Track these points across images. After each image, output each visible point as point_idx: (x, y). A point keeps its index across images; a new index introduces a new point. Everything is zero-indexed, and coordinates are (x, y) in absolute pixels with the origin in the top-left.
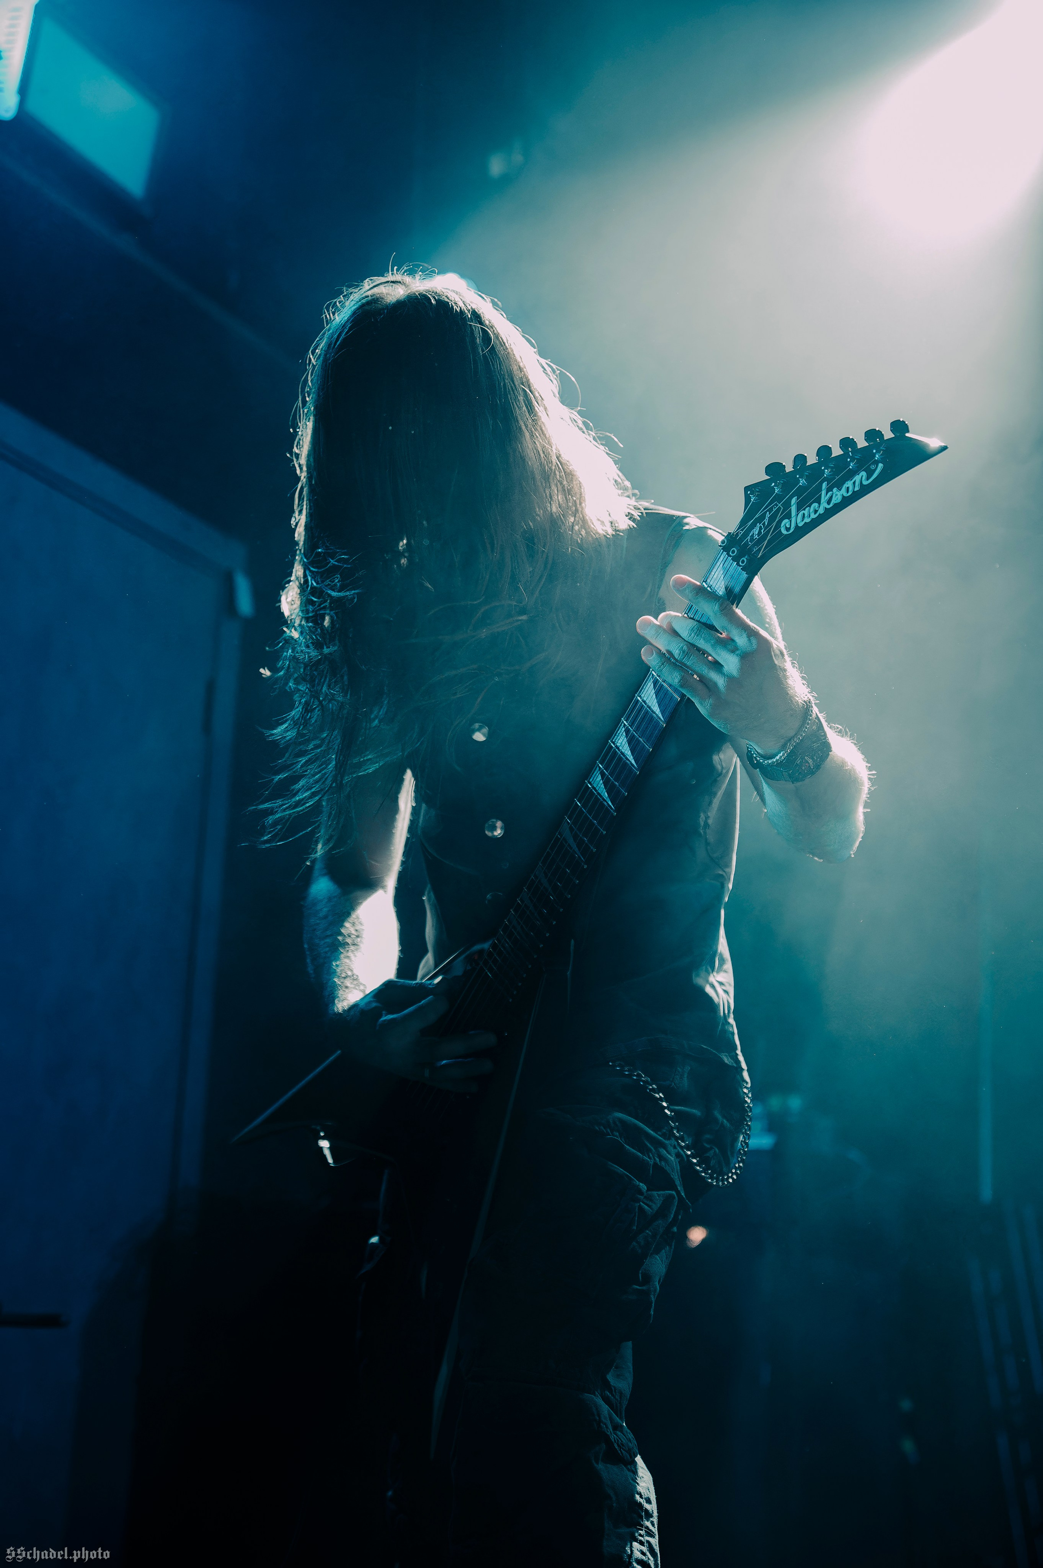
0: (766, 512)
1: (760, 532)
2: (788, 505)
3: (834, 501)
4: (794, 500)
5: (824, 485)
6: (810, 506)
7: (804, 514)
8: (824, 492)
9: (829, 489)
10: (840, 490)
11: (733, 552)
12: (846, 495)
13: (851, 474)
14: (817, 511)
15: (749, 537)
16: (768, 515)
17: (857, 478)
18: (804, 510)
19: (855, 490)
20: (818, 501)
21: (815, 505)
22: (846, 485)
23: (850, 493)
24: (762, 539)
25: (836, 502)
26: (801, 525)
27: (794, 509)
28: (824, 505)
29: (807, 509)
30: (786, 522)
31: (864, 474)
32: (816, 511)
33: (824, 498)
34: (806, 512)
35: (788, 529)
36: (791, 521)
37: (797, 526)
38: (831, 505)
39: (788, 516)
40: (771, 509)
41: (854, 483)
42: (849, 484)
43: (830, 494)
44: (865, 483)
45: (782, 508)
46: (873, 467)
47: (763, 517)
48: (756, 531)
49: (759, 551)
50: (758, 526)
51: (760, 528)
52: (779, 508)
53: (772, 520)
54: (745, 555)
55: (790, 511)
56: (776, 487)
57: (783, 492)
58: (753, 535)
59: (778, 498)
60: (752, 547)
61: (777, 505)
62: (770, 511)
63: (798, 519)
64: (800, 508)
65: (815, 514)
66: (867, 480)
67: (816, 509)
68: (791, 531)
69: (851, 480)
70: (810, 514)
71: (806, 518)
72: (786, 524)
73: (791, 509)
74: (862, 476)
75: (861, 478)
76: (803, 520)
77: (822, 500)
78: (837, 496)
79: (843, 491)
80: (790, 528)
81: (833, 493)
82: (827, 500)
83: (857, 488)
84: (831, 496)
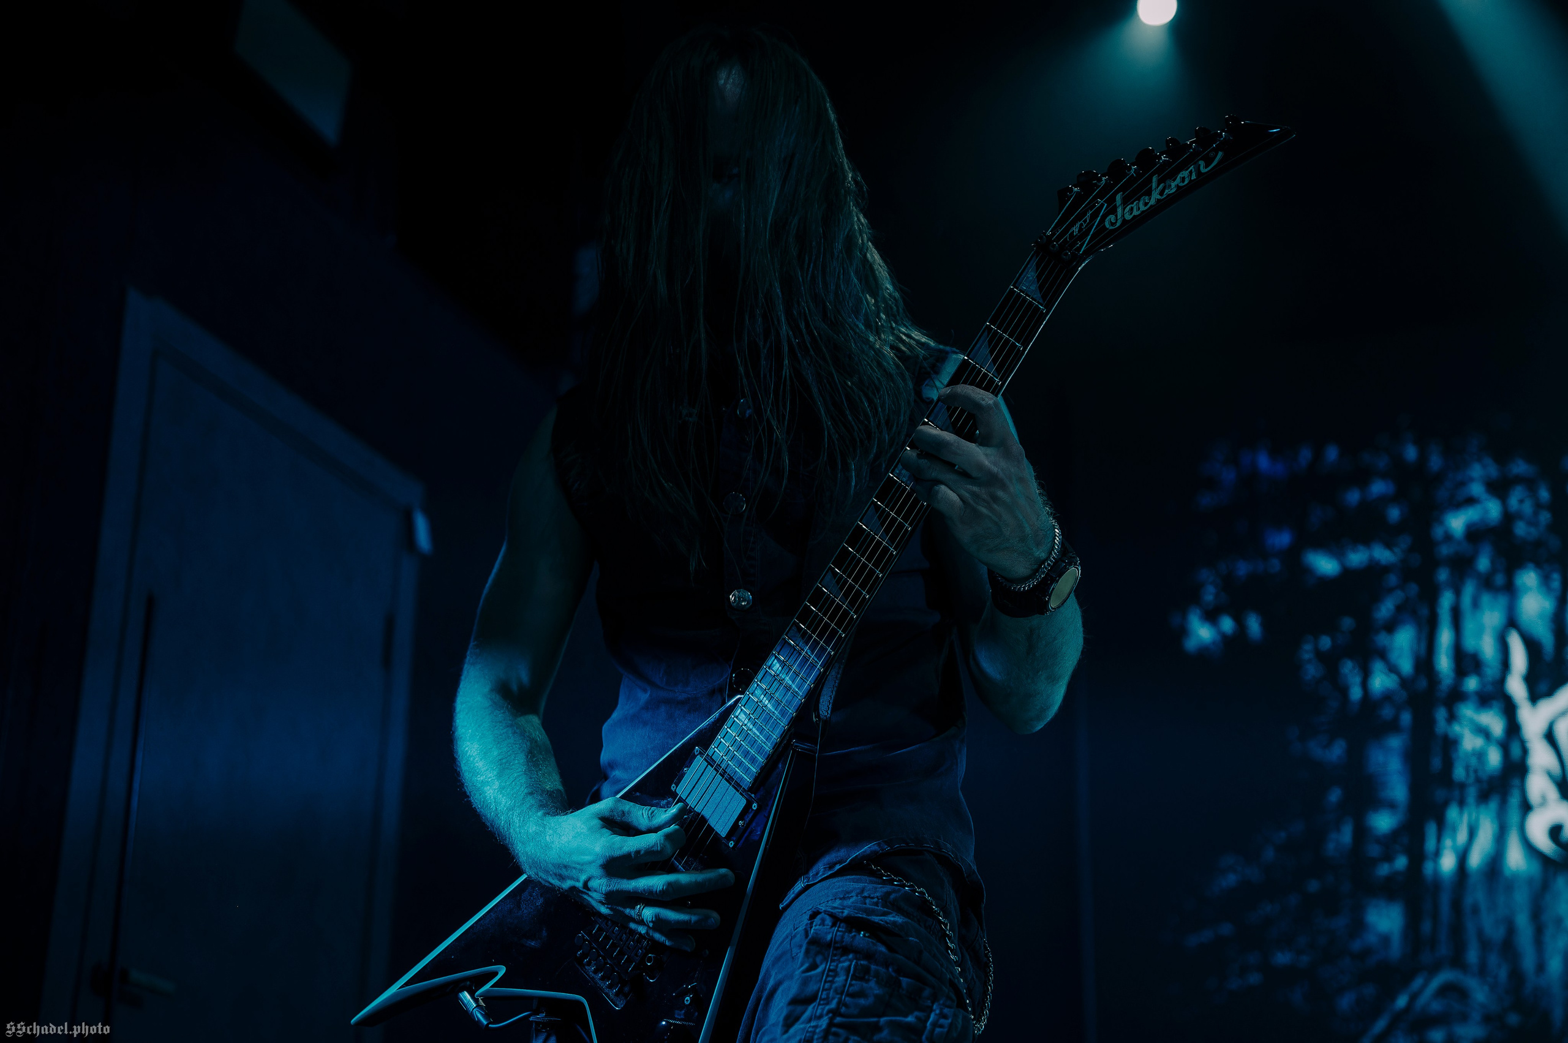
0: (1087, 211)
1: (1080, 229)
2: (1112, 200)
3: (1166, 192)
4: (1119, 197)
5: (1156, 178)
6: (1139, 199)
7: (1132, 207)
8: (1154, 185)
9: (1161, 182)
10: (1174, 181)
12: (1182, 185)
14: (1148, 203)
15: (1068, 235)
16: (1090, 212)
17: (1194, 167)
18: (1132, 203)
19: (1192, 179)
20: (1149, 193)
21: (1146, 197)
22: (1181, 175)
24: (1083, 235)
25: (1170, 193)
26: (1128, 217)
27: (1119, 204)
28: (1155, 196)
29: (1136, 203)
30: (1112, 217)
31: (1202, 163)
33: (1156, 191)
34: (1134, 206)
35: (1112, 224)
36: (1116, 216)
37: (1124, 219)
38: (1165, 196)
39: (1113, 211)
40: (1095, 205)
41: (1191, 172)
42: (1185, 174)
43: (1162, 186)
44: (1203, 170)
45: (1106, 205)
46: (1212, 155)
47: (1083, 214)
48: (1076, 228)
49: (1082, 245)
50: (1078, 225)
51: (1082, 225)
52: (1102, 205)
53: (1095, 215)
54: (1067, 249)
55: (1116, 206)
56: (1099, 184)
57: (1107, 188)
58: (1073, 232)
59: (1100, 196)
60: (1074, 243)
61: (1100, 203)
62: (1091, 209)
63: (1126, 213)
64: (1126, 201)
65: (1145, 206)
66: (1206, 167)
67: (1147, 201)
68: (1118, 224)
69: (1187, 170)
70: (1139, 207)
71: (1135, 210)
72: (1110, 218)
73: (1116, 204)
74: (1200, 165)
75: (1198, 167)
76: (1131, 213)
77: (1153, 191)
78: (1172, 187)
79: (1178, 182)
80: (1117, 222)
81: (1166, 184)
82: (1159, 192)
83: (1194, 177)
84: (1164, 188)
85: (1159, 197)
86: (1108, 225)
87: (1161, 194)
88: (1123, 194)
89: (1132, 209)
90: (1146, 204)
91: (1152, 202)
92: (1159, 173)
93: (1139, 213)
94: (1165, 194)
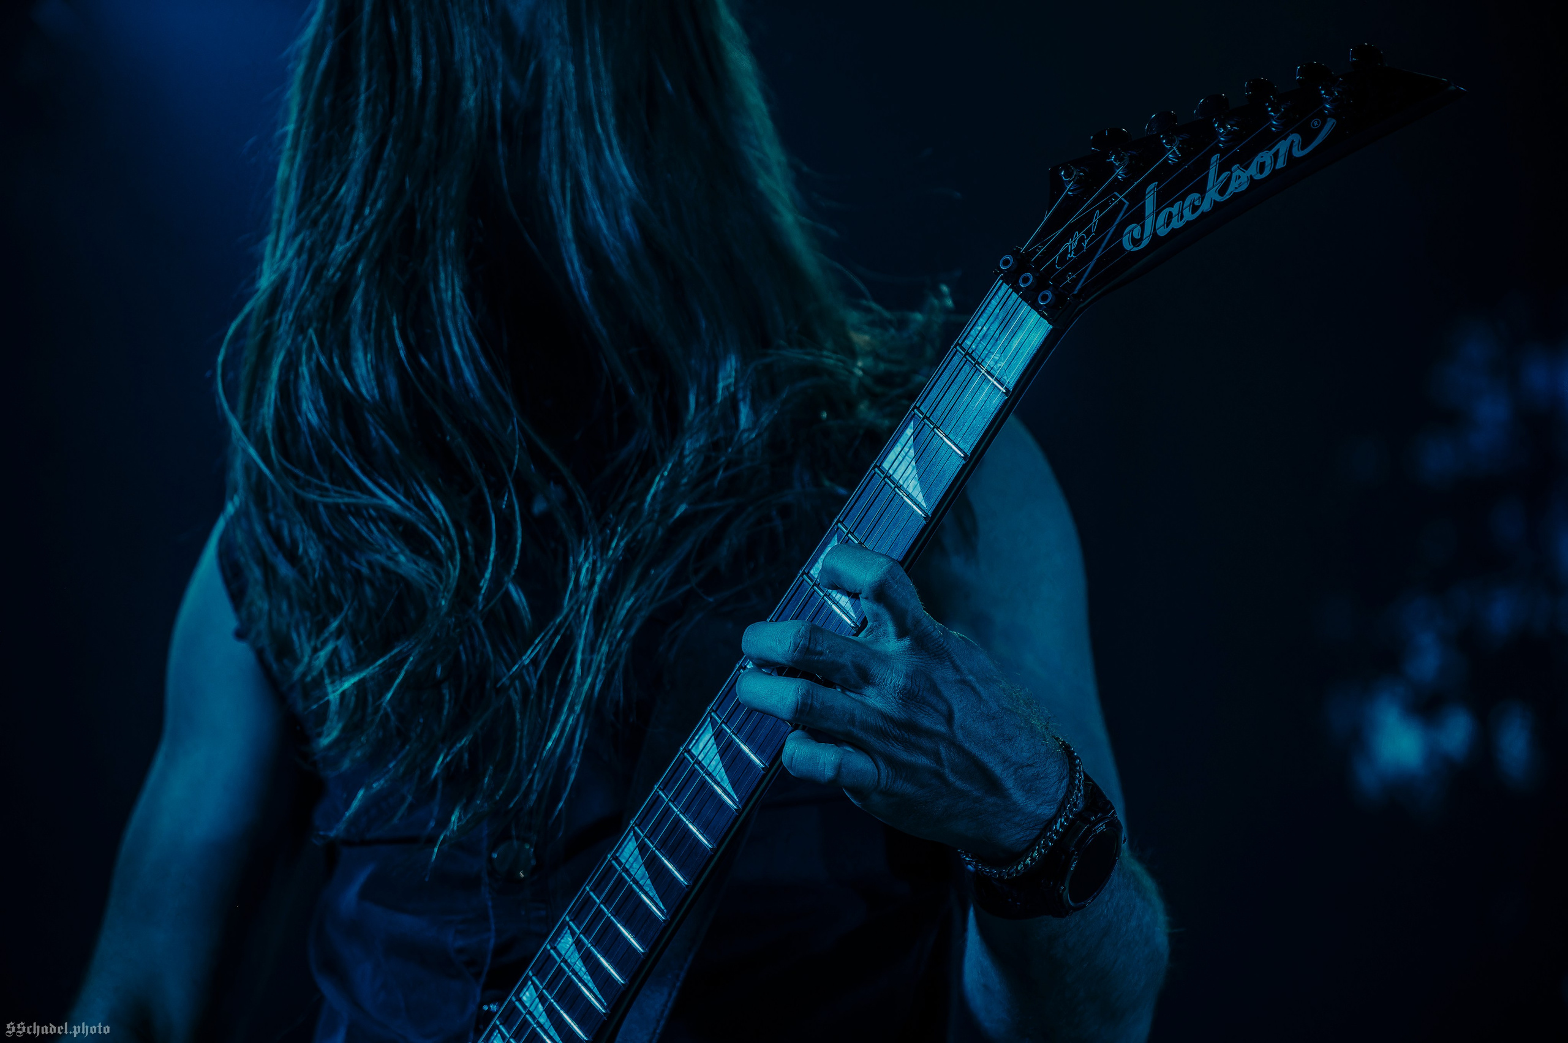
0: (1092, 213)
1: (1079, 248)
2: (1138, 196)
3: (1231, 189)
4: (1152, 187)
5: (1216, 158)
6: (1183, 198)
7: (1170, 214)
8: (1212, 171)
9: (1224, 167)
10: (1246, 168)
11: (1026, 280)
12: (1258, 177)
13: (1268, 141)
14: (1198, 207)
15: (1057, 256)
16: (1098, 217)
17: (1282, 147)
18: (1171, 205)
19: (1277, 167)
20: (1202, 189)
21: (1196, 196)
22: (1258, 159)
23: (1267, 172)
24: (1084, 257)
25: (1237, 191)
26: (1162, 232)
27: (1150, 203)
28: (1212, 195)
29: (1177, 205)
30: (1135, 230)
31: (1296, 138)
33: (1213, 183)
34: (1175, 210)
35: (1135, 242)
36: (1143, 226)
37: (1155, 235)
38: (1227, 196)
39: (1139, 217)
40: (1106, 204)
41: (1276, 156)
42: (1265, 157)
43: (1225, 174)
44: (1298, 153)
45: (1127, 203)
46: (1315, 123)
47: (1089, 218)
48: (1071, 245)
49: (1076, 281)
50: (1078, 235)
51: (1082, 240)
52: (1121, 203)
53: (1105, 224)
54: (1047, 287)
55: (1143, 207)
56: (1117, 164)
57: (1133, 171)
58: (1066, 252)
59: (1120, 186)
60: (1063, 275)
61: (1116, 198)
62: (1101, 210)
63: (1158, 223)
64: (1162, 201)
65: (1193, 213)
66: (1303, 148)
67: (1197, 203)
68: (1142, 246)
69: (1270, 149)
70: (1184, 212)
71: (1175, 220)
72: (1132, 230)
73: (1144, 203)
74: (1293, 142)
75: (1290, 146)
76: (1168, 224)
77: (1210, 184)
78: (1240, 179)
79: (1253, 170)
80: (1141, 239)
81: (1232, 173)
82: (1218, 187)
83: (1280, 164)
84: (1229, 179)
85: (1219, 199)
86: (1127, 245)
87: (1222, 192)
88: (1158, 186)
89: (1170, 216)
90: (1195, 209)
91: (1206, 206)
92: (1223, 152)
93: (1181, 224)
94: (1228, 192)
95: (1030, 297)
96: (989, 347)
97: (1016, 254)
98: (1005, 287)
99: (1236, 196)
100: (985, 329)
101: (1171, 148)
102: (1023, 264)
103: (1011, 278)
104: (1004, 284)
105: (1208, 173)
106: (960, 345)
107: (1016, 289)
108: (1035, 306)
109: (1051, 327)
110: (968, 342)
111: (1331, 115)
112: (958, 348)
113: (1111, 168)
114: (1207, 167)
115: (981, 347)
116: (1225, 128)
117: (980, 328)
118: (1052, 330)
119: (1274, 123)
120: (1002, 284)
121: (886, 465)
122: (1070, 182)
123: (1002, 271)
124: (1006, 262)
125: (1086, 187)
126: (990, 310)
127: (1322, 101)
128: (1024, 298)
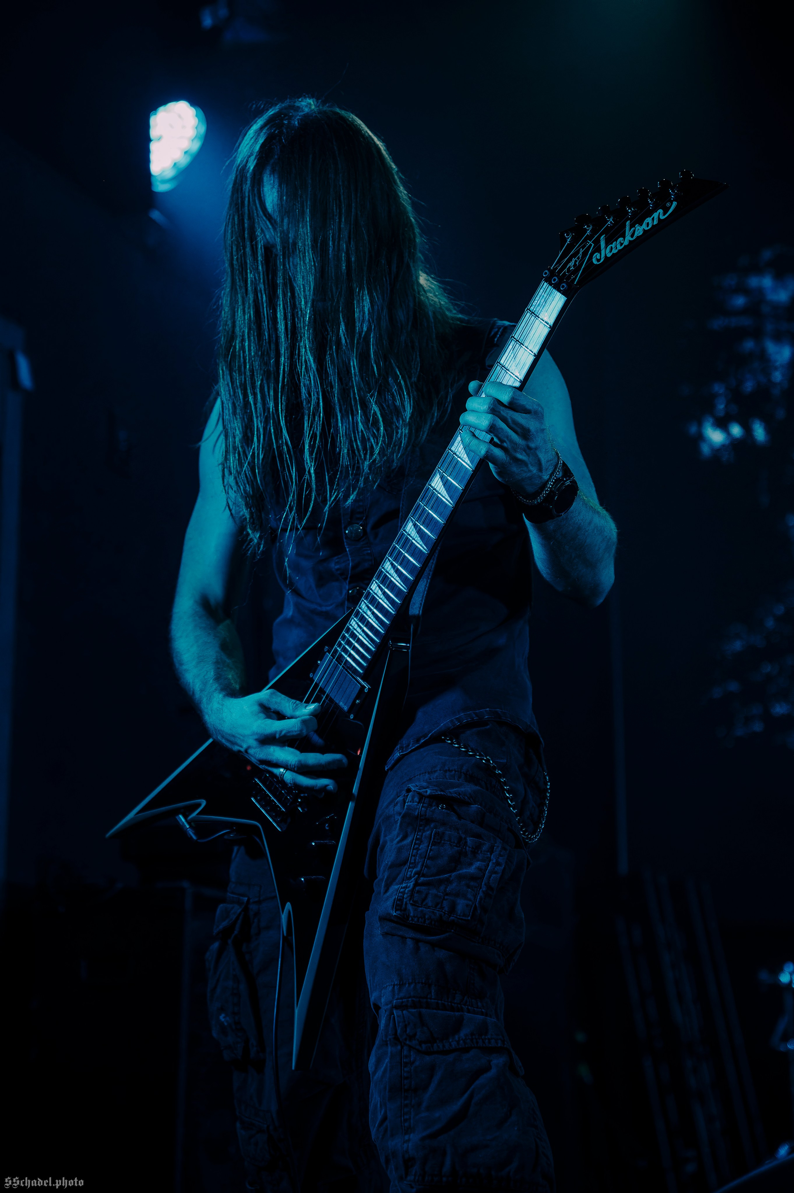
0: (579, 250)
1: (575, 264)
2: (597, 241)
4: (602, 239)
5: (628, 223)
6: (616, 240)
7: (612, 247)
8: (627, 228)
9: (632, 226)
10: (641, 225)
11: (554, 280)
12: (647, 229)
13: (650, 214)
15: (566, 269)
16: (581, 251)
17: (655, 215)
18: (612, 244)
19: (654, 224)
20: (624, 236)
21: (621, 239)
22: (646, 221)
23: (650, 226)
24: (577, 268)
25: (638, 235)
26: (609, 255)
27: (603, 244)
28: (628, 238)
29: (614, 243)
30: (597, 255)
31: (661, 211)
32: (622, 244)
33: (628, 233)
34: (613, 245)
35: (598, 260)
36: (601, 254)
37: (606, 256)
38: (634, 238)
39: (598, 250)
40: (584, 246)
41: (653, 219)
42: (649, 220)
43: (632, 229)
44: (662, 217)
45: (593, 245)
46: (668, 204)
47: (577, 252)
48: (572, 264)
49: (575, 279)
50: (574, 259)
51: (576, 261)
52: (591, 245)
53: (585, 254)
54: (564, 282)
55: (600, 246)
56: (588, 228)
57: (594, 232)
58: (570, 267)
59: (589, 238)
60: (570, 276)
61: (589, 243)
62: (583, 248)
63: (606, 251)
64: (608, 242)
65: (621, 246)
66: (664, 215)
67: (622, 242)
68: (602, 261)
69: (650, 217)
70: (617, 246)
71: (614, 249)
72: (596, 256)
73: (600, 244)
74: (660, 213)
75: (659, 214)
76: (611, 251)
77: (627, 234)
78: (639, 230)
79: (644, 226)
80: (600, 259)
81: (635, 228)
82: (630, 234)
83: (655, 222)
84: (634, 231)
85: (631, 239)
86: (595, 262)
87: (632, 236)
88: (605, 236)
89: (612, 248)
91: (626, 243)
92: (631, 219)
93: (616, 251)
94: (635, 236)
95: (557, 287)
96: (541, 309)
97: (549, 270)
98: (546, 284)
99: (638, 237)
100: (539, 302)
101: (610, 220)
102: (552, 273)
103: (548, 280)
104: (545, 283)
105: (625, 230)
106: (529, 310)
107: (550, 284)
108: (559, 291)
109: (566, 298)
110: (532, 308)
111: (674, 200)
112: (528, 311)
113: (586, 230)
114: (625, 226)
115: (538, 309)
116: (631, 210)
117: (536, 302)
118: (567, 300)
119: (651, 206)
120: (544, 283)
121: (502, 362)
122: (569, 238)
123: (544, 277)
124: (546, 273)
125: (575, 240)
126: (540, 293)
127: (670, 195)
128: (555, 288)
